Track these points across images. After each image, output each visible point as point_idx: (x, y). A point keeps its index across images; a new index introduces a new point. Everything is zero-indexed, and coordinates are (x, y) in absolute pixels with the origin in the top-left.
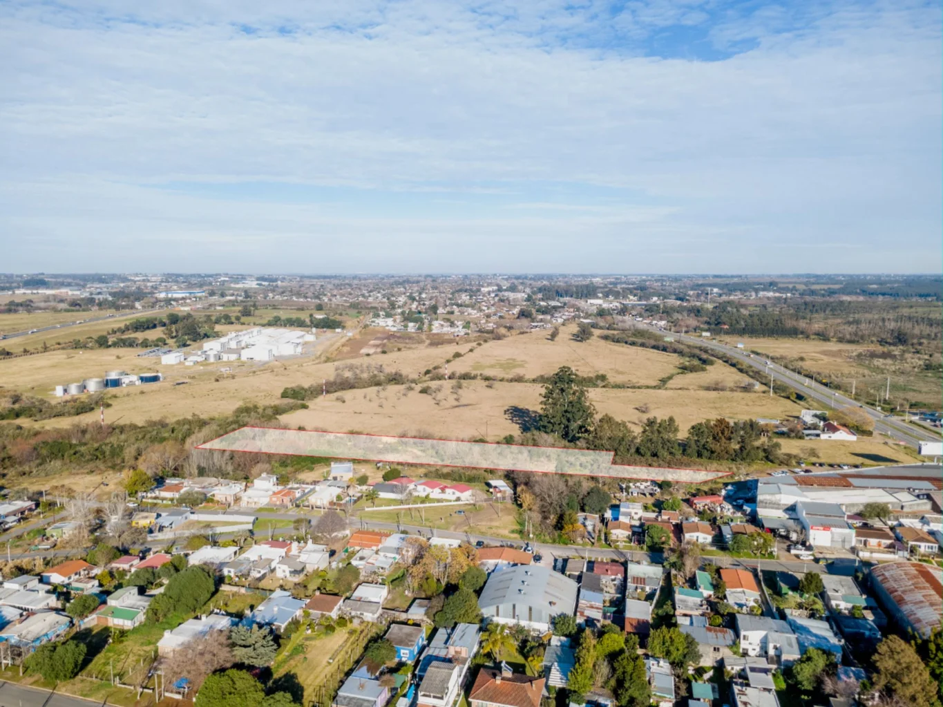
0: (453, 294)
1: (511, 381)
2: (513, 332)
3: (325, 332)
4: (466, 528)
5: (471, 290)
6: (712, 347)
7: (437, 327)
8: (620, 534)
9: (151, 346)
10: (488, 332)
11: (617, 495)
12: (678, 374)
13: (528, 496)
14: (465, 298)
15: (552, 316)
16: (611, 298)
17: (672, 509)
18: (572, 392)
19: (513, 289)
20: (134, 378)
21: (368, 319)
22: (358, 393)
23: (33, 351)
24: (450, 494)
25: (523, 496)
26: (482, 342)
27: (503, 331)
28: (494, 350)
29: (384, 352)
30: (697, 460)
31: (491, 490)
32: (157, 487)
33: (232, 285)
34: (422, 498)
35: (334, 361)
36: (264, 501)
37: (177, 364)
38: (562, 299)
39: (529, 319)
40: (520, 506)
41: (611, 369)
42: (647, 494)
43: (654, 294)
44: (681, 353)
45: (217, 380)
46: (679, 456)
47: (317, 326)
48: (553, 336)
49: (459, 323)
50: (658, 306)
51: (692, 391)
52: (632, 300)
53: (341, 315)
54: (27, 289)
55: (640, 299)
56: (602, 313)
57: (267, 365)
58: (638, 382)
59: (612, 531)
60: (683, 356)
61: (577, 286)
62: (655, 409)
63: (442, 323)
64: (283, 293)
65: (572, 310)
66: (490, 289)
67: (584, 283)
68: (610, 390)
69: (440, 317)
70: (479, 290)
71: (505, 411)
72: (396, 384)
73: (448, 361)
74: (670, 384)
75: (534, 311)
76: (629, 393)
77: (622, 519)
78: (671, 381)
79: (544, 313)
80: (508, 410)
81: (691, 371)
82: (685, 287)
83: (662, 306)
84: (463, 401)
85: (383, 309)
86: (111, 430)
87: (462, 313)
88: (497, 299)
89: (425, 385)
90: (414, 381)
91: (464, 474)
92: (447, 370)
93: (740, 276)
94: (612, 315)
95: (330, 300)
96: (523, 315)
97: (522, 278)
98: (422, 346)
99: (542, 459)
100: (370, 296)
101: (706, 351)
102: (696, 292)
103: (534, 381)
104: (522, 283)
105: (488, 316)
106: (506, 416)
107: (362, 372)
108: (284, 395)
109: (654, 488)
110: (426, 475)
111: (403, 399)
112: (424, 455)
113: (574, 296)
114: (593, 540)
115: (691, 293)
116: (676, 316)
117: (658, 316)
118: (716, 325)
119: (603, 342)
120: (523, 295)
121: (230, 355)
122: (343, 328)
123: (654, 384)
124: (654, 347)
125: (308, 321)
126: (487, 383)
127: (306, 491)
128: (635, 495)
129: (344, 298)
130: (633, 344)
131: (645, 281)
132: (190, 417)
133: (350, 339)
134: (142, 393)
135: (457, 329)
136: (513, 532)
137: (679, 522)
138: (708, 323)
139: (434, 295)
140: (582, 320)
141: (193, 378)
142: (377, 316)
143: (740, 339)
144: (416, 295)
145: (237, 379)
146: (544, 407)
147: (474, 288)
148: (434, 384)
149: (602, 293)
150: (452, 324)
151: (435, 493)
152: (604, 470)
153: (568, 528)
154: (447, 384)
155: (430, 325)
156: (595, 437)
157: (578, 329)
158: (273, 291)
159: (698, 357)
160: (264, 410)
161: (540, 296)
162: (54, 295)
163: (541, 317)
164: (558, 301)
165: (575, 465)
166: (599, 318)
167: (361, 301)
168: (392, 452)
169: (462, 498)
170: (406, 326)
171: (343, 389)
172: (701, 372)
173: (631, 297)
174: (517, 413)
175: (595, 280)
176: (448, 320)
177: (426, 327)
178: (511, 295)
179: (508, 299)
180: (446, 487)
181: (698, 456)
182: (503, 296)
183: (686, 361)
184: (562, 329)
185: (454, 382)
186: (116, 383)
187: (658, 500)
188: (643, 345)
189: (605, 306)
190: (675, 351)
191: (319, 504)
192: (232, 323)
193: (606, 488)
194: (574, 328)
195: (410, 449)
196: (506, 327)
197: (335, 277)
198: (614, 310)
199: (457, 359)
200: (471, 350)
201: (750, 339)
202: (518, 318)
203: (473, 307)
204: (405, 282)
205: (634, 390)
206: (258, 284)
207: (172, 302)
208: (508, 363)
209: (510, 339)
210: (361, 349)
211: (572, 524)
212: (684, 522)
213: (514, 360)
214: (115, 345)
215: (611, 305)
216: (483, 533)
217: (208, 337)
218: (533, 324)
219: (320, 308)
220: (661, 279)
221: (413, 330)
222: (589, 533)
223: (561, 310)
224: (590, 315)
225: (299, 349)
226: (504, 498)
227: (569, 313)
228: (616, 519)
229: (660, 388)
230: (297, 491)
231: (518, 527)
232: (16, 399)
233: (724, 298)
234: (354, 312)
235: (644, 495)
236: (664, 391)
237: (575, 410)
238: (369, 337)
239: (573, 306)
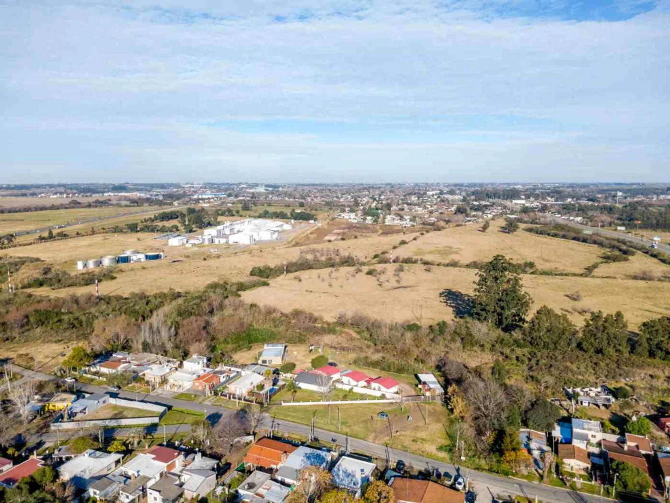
0: (405, 196)
1: (447, 265)
2: (451, 224)
3: (301, 223)
4: (386, 439)
5: (419, 193)
6: (629, 239)
7: (389, 220)
8: (576, 465)
9: (167, 231)
10: (430, 224)
11: (564, 403)
12: (602, 263)
13: (460, 400)
14: (414, 199)
15: (483, 213)
16: (532, 199)
17: (639, 432)
18: (506, 280)
19: (452, 192)
20: (142, 257)
21: (336, 214)
22: (314, 273)
23: (84, 234)
24: (376, 390)
25: (454, 399)
26: (424, 233)
27: (442, 224)
28: (434, 239)
29: (343, 239)
30: (649, 360)
31: (420, 386)
32: (99, 362)
33: (248, 190)
34: (345, 391)
35: (302, 245)
36: (187, 385)
37: (180, 246)
38: (491, 200)
39: (464, 214)
40: (452, 410)
41: (538, 258)
42: (601, 405)
43: (568, 196)
44: (601, 244)
45: (205, 259)
46: (627, 355)
47: (295, 219)
48: (485, 228)
49: (407, 217)
50: (573, 205)
51: (620, 280)
52: (550, 201)
53: (316, 210)
54: (113, 193)
55: (556, 201)
56: (525, 210)
57: (247, 248)
58: (564, 270)
59: (566, 461)
60: (603, 246)
61: (503, 191)
62: (585, 296)
63: (394, 217)
64: (279, 195)
65: (500, 208)
66: (434, 192)
67: (508, 189)
68: (539, 276)
69: (393, 213)
70: (425, 194)
71: (440, 294)
72: (349, 265)
73: (394, 248)
74: (596, 272)
75: (468, 208)
76: (557, 280)
77: (576, 443)
78: (596, 270)
79: (476, 210)
80: (443, 293)
81: (614, 261)
82: (593, 192)
83: (577, 205)
84: (403, 283)
85: (349, 206)
86: (98, 300)
87: (411, 210)
88: (439, 199)
89: (372, 267)
90: (363, 264)
91: (394, 363)
92: (392, 255)
93: (639, 184)
94: (534, 211)
95: (312, 200)
96: (459, 211)
97: (460, 186)
98: (374, 235)
99: (475, 348)
100: (342, 197)
101: (624, 243)
102: (604, 195)
103: (468, 266)
104: (459, 189)
105: (431, 212)
106: (441, 299)
107: (322, 255)
108: (252, 273)
109: (608, 397)
110: (356, 362)
111: (351, 279)
112: (358, 337)
113: (502, 197)
114: (541, 471)
115: (599, 196)
116: (590, 213)
117: (574, 213)
118: (629, 220)
119: (527, 233)
120: (460, 197)
121: (221, 240)
122: (315, 220)
123: (582, 272)
124: (574, 239)
125: (289, 214)
126: (426, 267)
127: (232, 376)
128: (585, 404)
129: (323, 199)
130: (555, 235)
131: (558, 187)
132: (166, 291)
133: (318, 229)
134: (144, 268)
135: (405, 222)
136: (440, 448)
137: (652, 453)
138: (621, 219)
139: (391, 197)
140: (508, 216)
141: (188, 257)
142: (344, 211)
143: (653, 233)
144: (377, 197)
145: (221, 259)
146: (478, 294)
147: (422, 192)
148: (379, 267)
149: (524, 195)
150: (402, 218)
151: (359, 388)
152: (543, 367)
153: (509, 455)
154: (391, 268)
155: (384, 218)
156: (532, 329)
157: (506, 223)
158: (272, 193)
159: (617, 248)
160: (231, 286)
161: (473, 197)
162: (125, 196)
163: (474, 213)
164: (488, 201)
165: (511, 359)
166: (523, 214)
167: (335, 201)
168: (329, 333)
169: (388, 396)
170: (365, 219)
171: (303, 269)
172: (625, 262)
173: (549, 199)
174: (450, 296)
175: (516, 187)
176: (399, 215)
177: (380, 220)
178: (450, 197)
179: (447, 200)
180: (372, 380)
181: (650, 356)
182: (444, 197)
183: (607, 251)
184: (491, 222)
185: (397, 265)
186: (126, 260)
187: (614, 414)
188: (564, 237)
189: (527, 205)
190: (595, 242)
191: (238, 393)
192: (233, 215)
193: (549, 391)
194: (502, 222)
195: (346, 330)
196: (445, 221)
197: (320, 185)
198: (536, 208)
199: (402, 246)
200: (415, 239)
201: (663, 234)
202: (455, 214)
203: (419, 205)
204: (369, 188)
205: (562, 277)
206: (265, 189)
207: (200, 201)
208: (444, 250)
209: (448, 229)
210: (326, 235)
211: (514, 449)
212: (660, 455)
213: (450, 247)
214: (142, 230)
215: (533, 205)
216: (405, 449)
217: (211, 225)
218: (467, 219)
219: (302, 205)
220: (571, 186)
221: (370, 222)
222: (535, 461)
223: (490, 208)
224: (516, 212)
225: (275, 236)
226: (433, 398)
227: (497, 210)
228: (569, 441)
229: (586, 276)
230: (222, 376)
231: (447, 442)
232: (47, 271)
233: (629, 200)
234: (327, 208)
235: (597, 405)
236: (592, 279)
237: (508, 299)
238: (335, 227)
239: (501, 205)
